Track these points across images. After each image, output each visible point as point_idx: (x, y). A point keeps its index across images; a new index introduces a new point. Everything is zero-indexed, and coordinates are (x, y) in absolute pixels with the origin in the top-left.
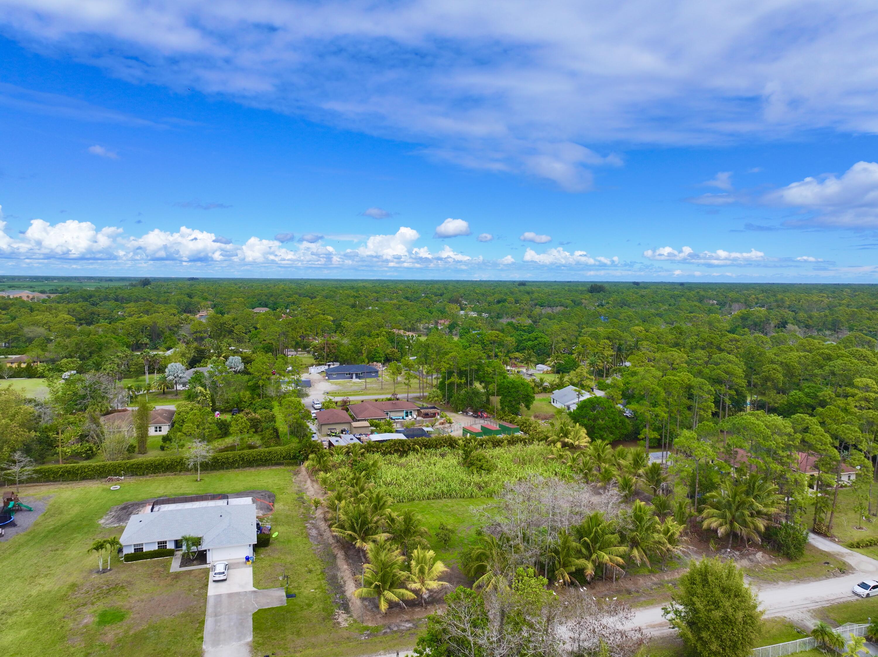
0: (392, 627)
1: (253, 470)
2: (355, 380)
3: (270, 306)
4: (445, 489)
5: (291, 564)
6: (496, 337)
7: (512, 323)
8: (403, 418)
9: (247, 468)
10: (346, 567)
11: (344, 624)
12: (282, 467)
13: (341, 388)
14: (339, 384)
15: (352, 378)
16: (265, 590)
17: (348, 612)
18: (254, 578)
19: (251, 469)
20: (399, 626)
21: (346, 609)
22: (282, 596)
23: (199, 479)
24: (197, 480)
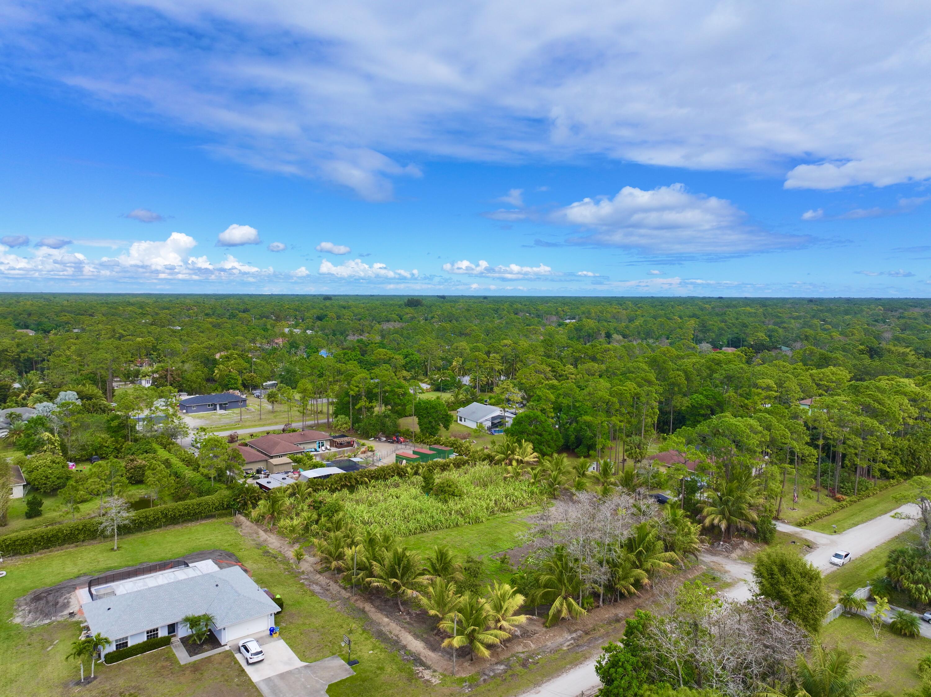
0: (487, 672)
1: (178, 528)
2: (219, 412)
3: (32, 326)
4: (429, 520)
5: (323, 627)
6: (384, 355)
7: (362, 340)
8: (316, 450)
9: (171, 527)
10: (386, 620)
11: (435, 681)
12: (214, 520)
13: (208, 422)
14: (203, 417)
15: (215, 409)
16: (319, 663)
17: (428, 667)
18: (294, 652)
19: (176, 526)
20: (493, 670)
21: (422, 664)
22: (343, 665)
23: (115, 548)
24: (113, 549)
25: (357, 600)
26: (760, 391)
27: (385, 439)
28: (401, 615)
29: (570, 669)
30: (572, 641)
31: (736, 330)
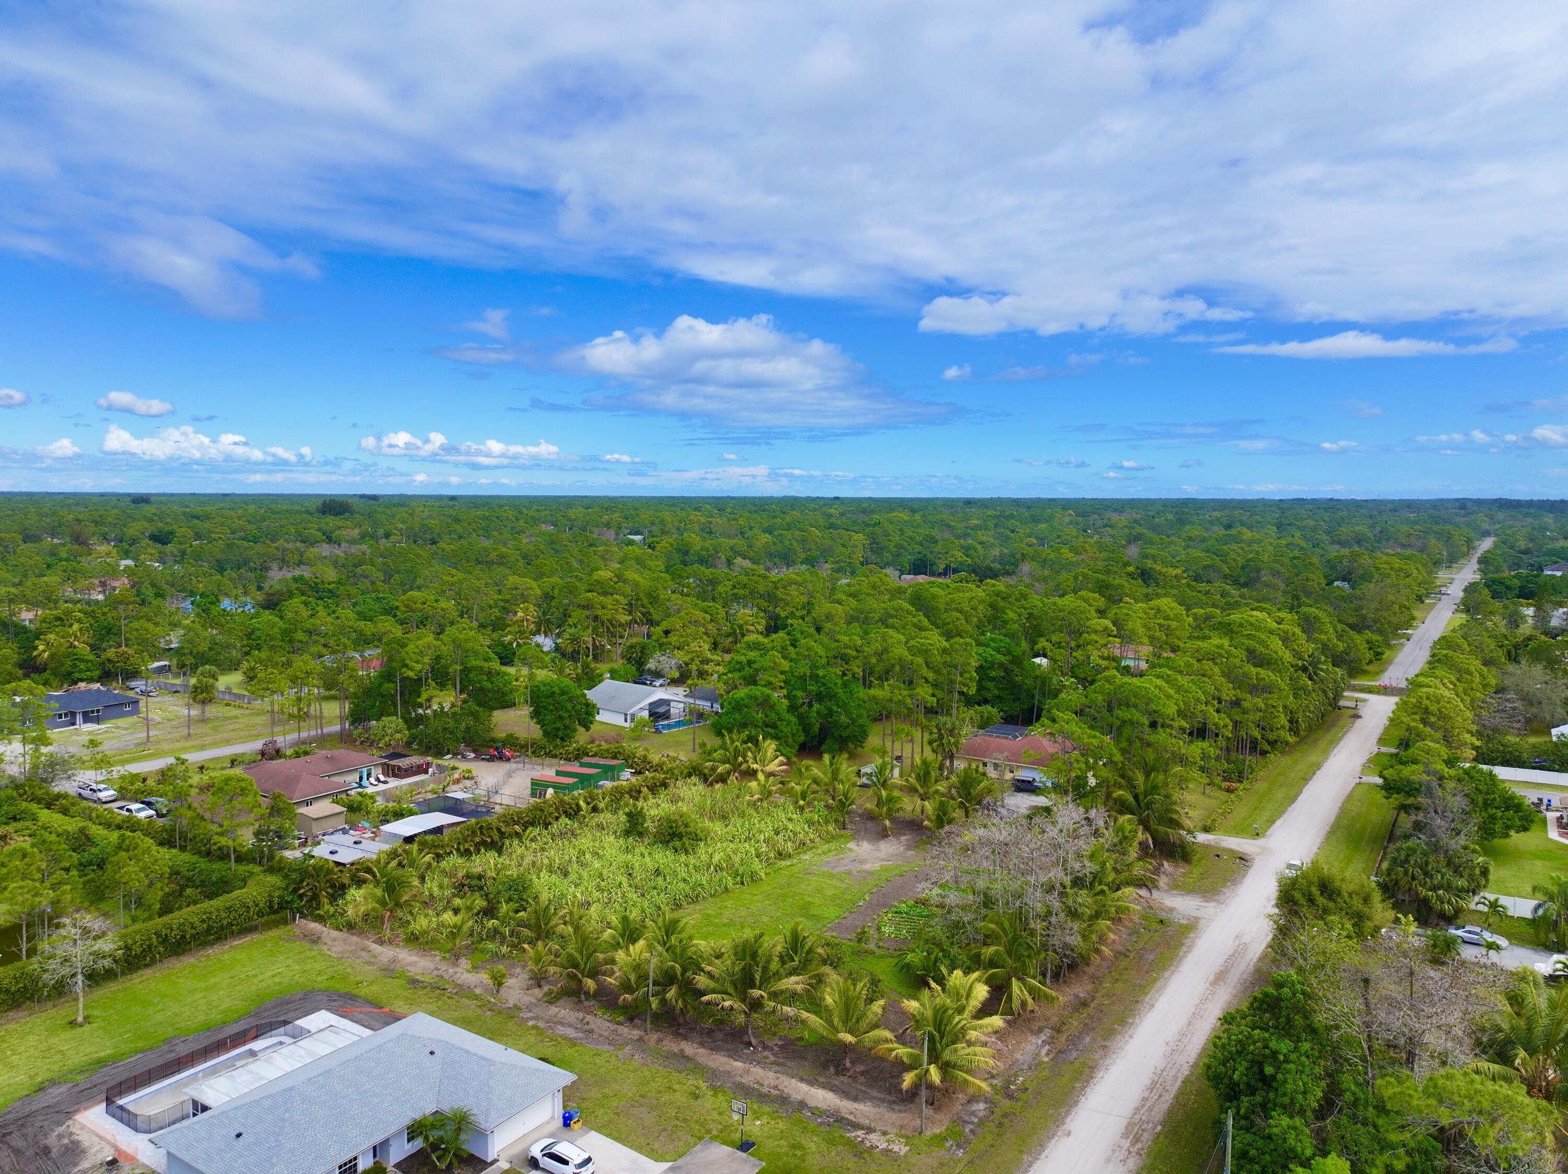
0: (967, 1118)
2: (88, 727)
5: (642, 1096)
8: (360, 785)
9: (172, 961)
10: (736, 1064)
11: (900, 1148)
12: (256, 936)
16: (688, 1158)
17: (870, 1130)
18: (630, 1147)
19: (182, 958)
20: (973, 1113)
21: (856, 1126)
22: (733, 1153)
23: (80, 1019)
24: (73, 1024)
25: (660, 1040)
26: (1094, 637)
27: (472, 755)
28: (754, 1052)
29: (1083, 1088)
30: (1047, 1047)
31: (918, 548)
